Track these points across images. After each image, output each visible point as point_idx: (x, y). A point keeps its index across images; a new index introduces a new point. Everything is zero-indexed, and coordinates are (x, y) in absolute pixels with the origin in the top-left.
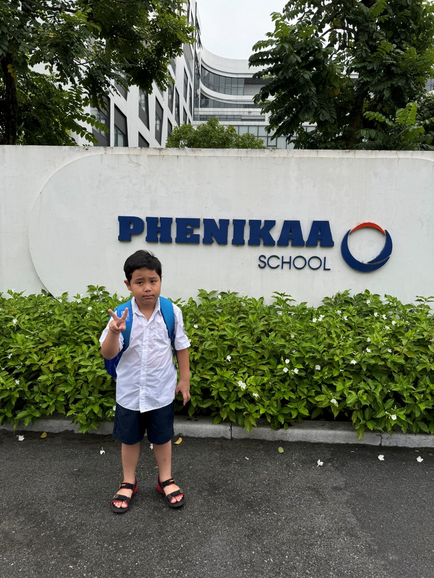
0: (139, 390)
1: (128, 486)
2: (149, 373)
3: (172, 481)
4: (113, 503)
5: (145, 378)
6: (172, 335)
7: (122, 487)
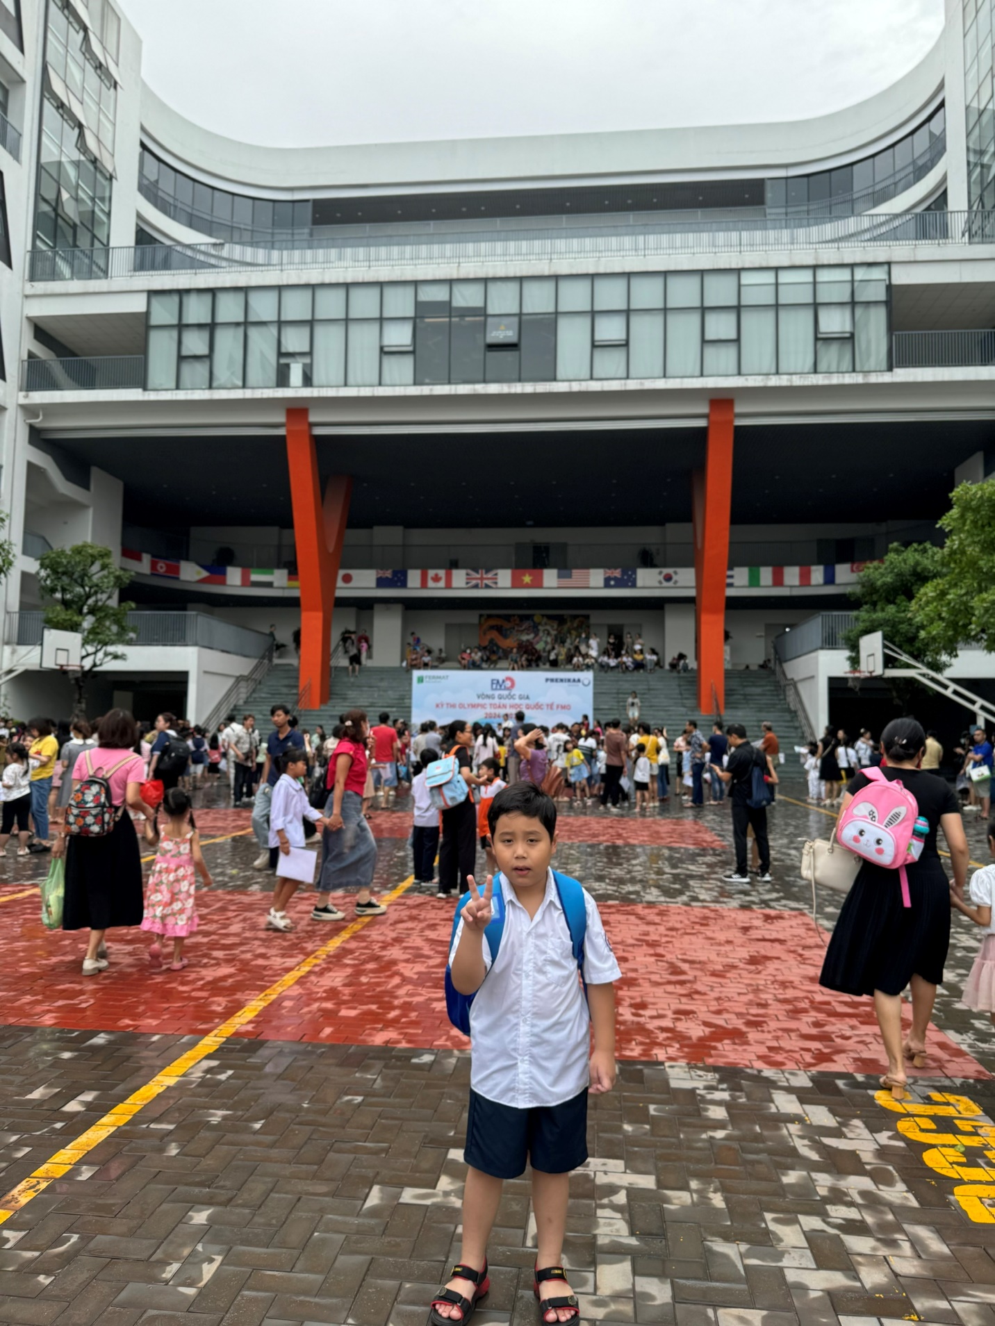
0: (516, 1064)
1: (467, 1274)
2: (536, 1030)
3: (557, 1272)
4: (434, 1305)
5: (527, 1039)
6: (579, 953)
7: (456, 1274)
